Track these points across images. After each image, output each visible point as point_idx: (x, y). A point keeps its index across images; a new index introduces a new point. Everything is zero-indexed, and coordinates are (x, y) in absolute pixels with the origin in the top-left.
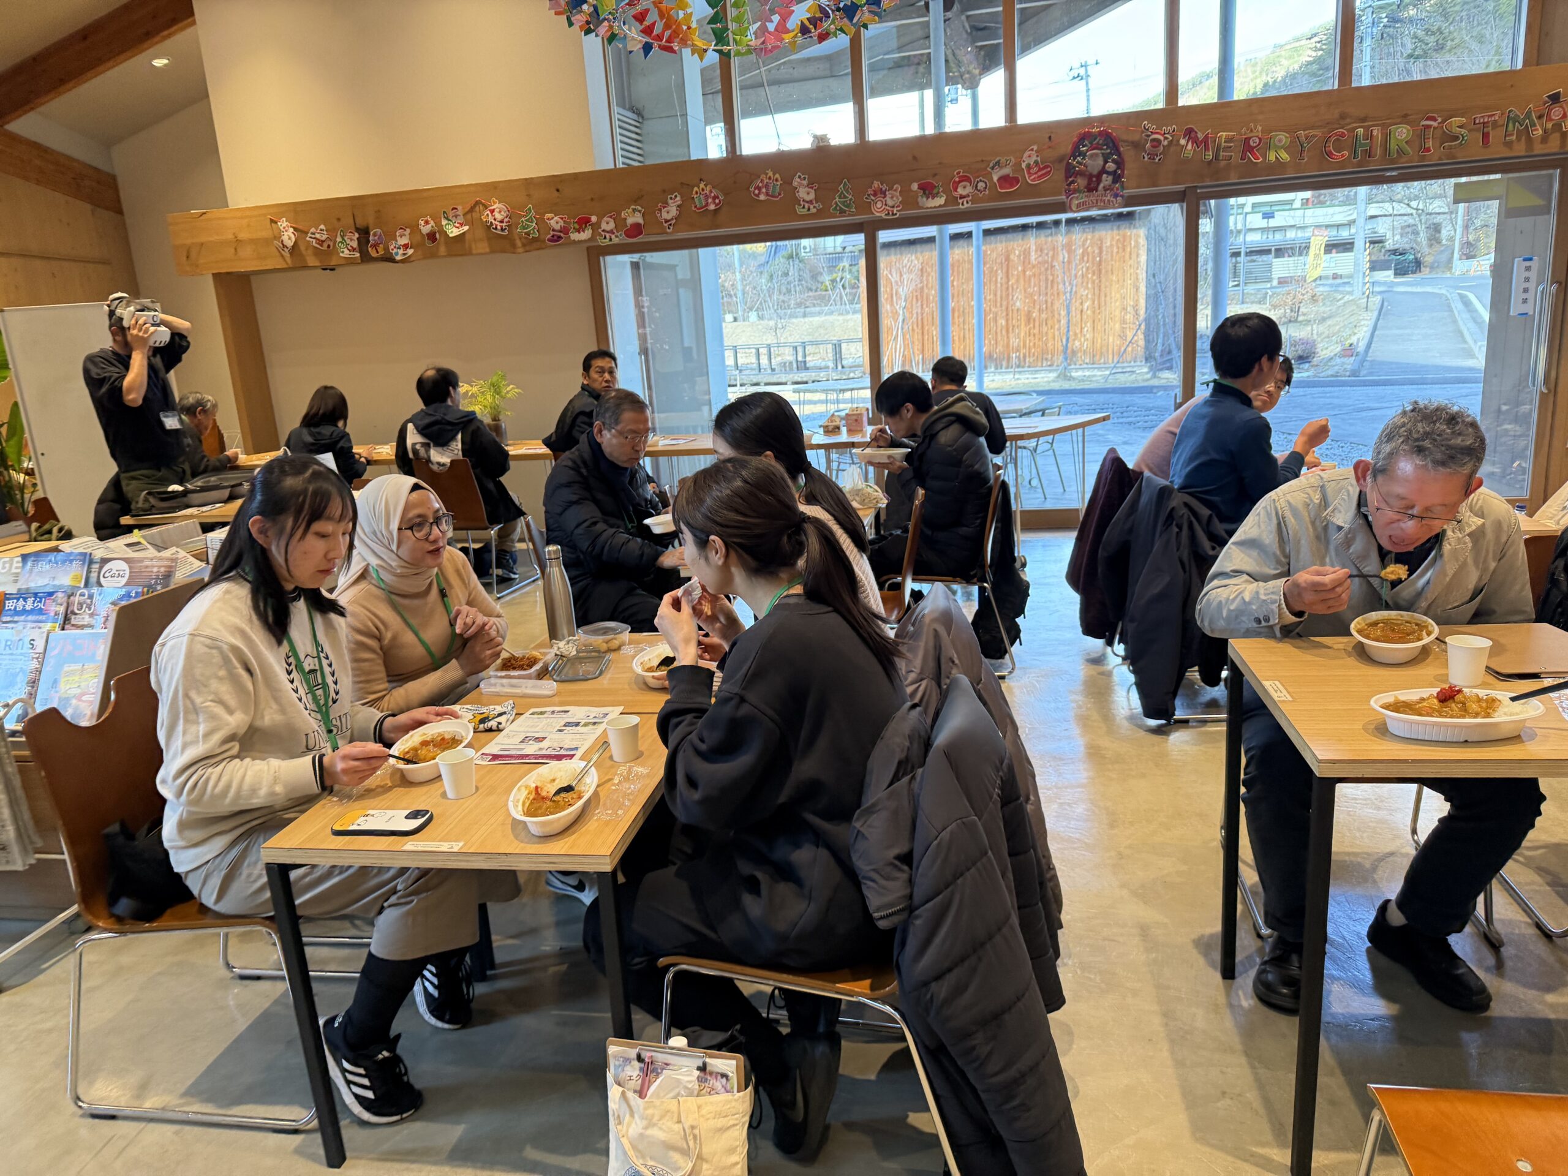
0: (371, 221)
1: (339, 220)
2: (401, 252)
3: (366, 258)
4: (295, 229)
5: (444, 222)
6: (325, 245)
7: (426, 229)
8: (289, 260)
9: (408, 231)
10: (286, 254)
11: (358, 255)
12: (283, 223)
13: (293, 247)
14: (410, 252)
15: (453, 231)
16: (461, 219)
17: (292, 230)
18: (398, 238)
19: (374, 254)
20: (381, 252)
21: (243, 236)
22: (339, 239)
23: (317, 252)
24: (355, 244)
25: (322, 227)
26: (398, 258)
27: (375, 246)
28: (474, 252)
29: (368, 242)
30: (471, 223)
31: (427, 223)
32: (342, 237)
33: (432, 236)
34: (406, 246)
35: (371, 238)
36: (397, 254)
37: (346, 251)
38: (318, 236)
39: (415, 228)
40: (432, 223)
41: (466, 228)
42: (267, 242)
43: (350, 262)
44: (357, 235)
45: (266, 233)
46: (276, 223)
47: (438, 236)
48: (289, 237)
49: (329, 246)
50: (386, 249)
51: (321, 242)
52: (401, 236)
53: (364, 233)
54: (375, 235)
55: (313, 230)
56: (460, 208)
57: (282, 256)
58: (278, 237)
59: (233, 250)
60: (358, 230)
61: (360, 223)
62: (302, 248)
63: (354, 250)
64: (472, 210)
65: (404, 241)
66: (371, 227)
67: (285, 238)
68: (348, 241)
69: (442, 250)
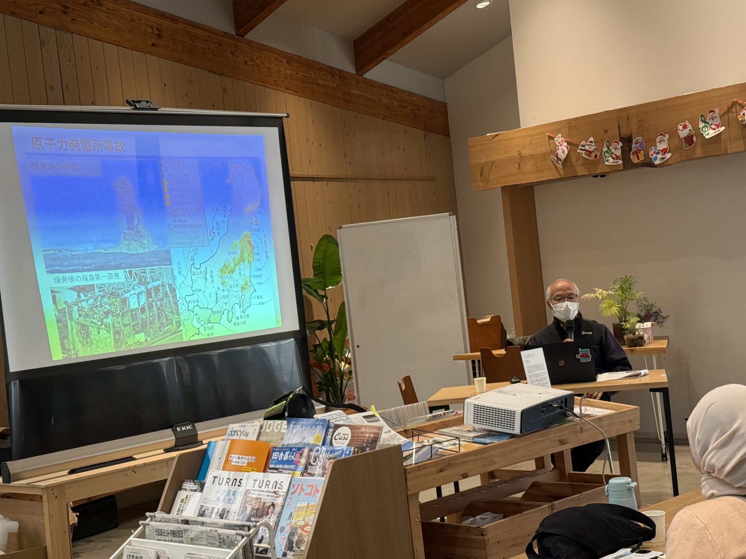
0: (634, 129)
1: (606, 131)
2: (660, 156)
3: (628, 164)
4: (569, 143)
5: (701, 125)
6: (593, 155)
7: (683, 133)
8: (561, 171)
9: (667, 136)
10: (560, 166)
11: (621, 162)
12: (559, 139)
13: (565, 159)
14: (668, 156)
15: (710, 133)
16: (718, 121)
17: (565, 144)
18: (658, 144)
19: (635, 160)
20: (642, 158)
21: (526, 152)
22: (605, 149)
23: (586, 163)
24: (619, 153)
25: (591, 139)
26: (657, 162)
27: (636, 153)
28: (729, 151)
29: (631, 149)
30: (728, 125)
31: (685, 127)
32: (608, 148)
33: (689, 140)
34: (664, 151)
35: (633, 146)
36: (656, 158)
37: (611, 160)
38: (587, 148)
39: (673, 134)
40: (690, 127)
41: (722, 129)
42: (544, 156)
43: (614, 170)
44: (621, 144)
45: (544, 149)
46: (553, 138)
47: (695, 139)
48: (563, 151)
49: (596, 156)
50: (646, 155)
51: (589, 153)
52: (660, 142)
53: (627, 141)
54: (637, 143)
55: (583, 143)
56: (717, 110)
57: (556, 168)
58: (554, 152)
59: (517, 166)
60: (622, 139)
61: (625, 132)
62: (574, 159)
63: (618, 158)
64: (729, 109)
65: (661, 146)
66: (634, 135)
67: (559, 152)
68: (613, 151)
69: (699, 152)
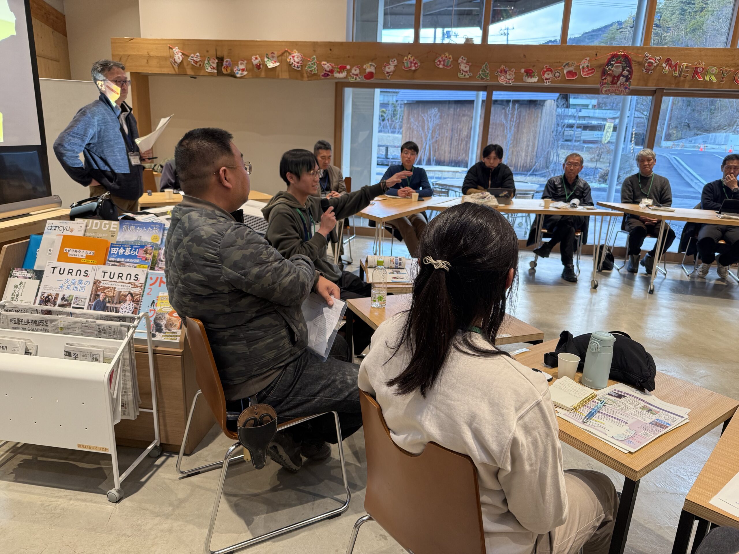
0: (225, 53)
1: (207, 51)
2: (240, 72)
3: (220, 73)
4: (183, 54)
5: (266, 59)
6: (198, 64)
7: (255, 62)
8: (177, 70)
9: (245, 62)
10: (176, 67)
11: (216, 71)
12: (176, 50)
13: (180, 63)
14: (245, 73)
15: (271, 65)
16: (275, 59)
17: (180, 54)
18: (240, 65)
19: (225, 72)
20: (229, 71)
21: (152, 54)
22: (206, 62)
23: (193, 68)
24: (215, 65)
25: (198, 54)
26: (238, 75)
27: (226, 68)
28: (280, 77)
29: (222, 65)
30: (281, 62)
31: (256, 58)
32: (208, 61)
33: (258, 66)
34: (243, 70)
35: (224, 63)
36: (238, 73)
37: (210, 69)
38: (195, 59)
39: (249, 61)
40: (259, 59)
41: (278, 64)
42: (166, 59)
43: (211, 75)
44: (217, 61)
45: (166, 54)
46: (172, 49)
47: (261, 66)
48: (179, 57)
49: (200, 65)
50: (232, 70)
51: (196, 62)
52: (241, 64)
53: (221, 60)
54: (227, 61)
55: (192, 55)
56: (276, 52)
57: (173, 67)
58: (172, 57)
59: (146, 61)
60: (217, 58)
61: (219, 54)
62: (185, 64)
63: (214, 68)
64: (282, 54)
65: (242, 67)
66: (225, 57)
67: (176, 58)
68: (211, 64)
69: (263, 74)
